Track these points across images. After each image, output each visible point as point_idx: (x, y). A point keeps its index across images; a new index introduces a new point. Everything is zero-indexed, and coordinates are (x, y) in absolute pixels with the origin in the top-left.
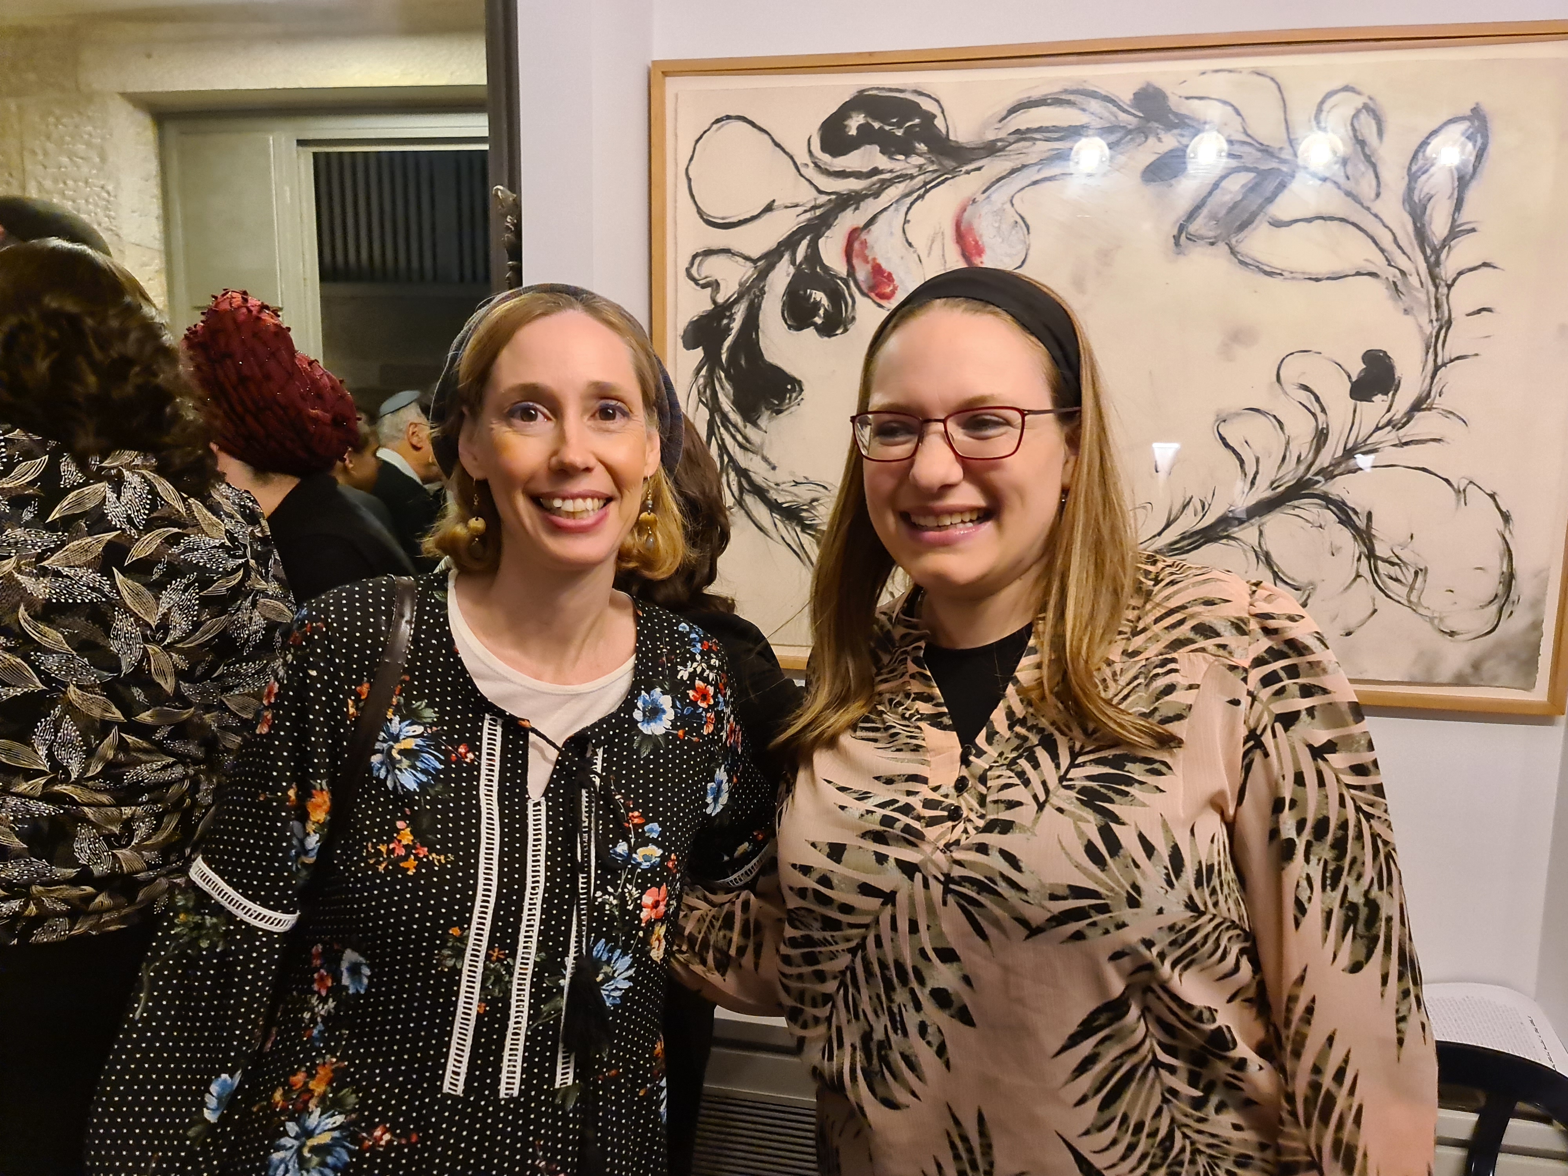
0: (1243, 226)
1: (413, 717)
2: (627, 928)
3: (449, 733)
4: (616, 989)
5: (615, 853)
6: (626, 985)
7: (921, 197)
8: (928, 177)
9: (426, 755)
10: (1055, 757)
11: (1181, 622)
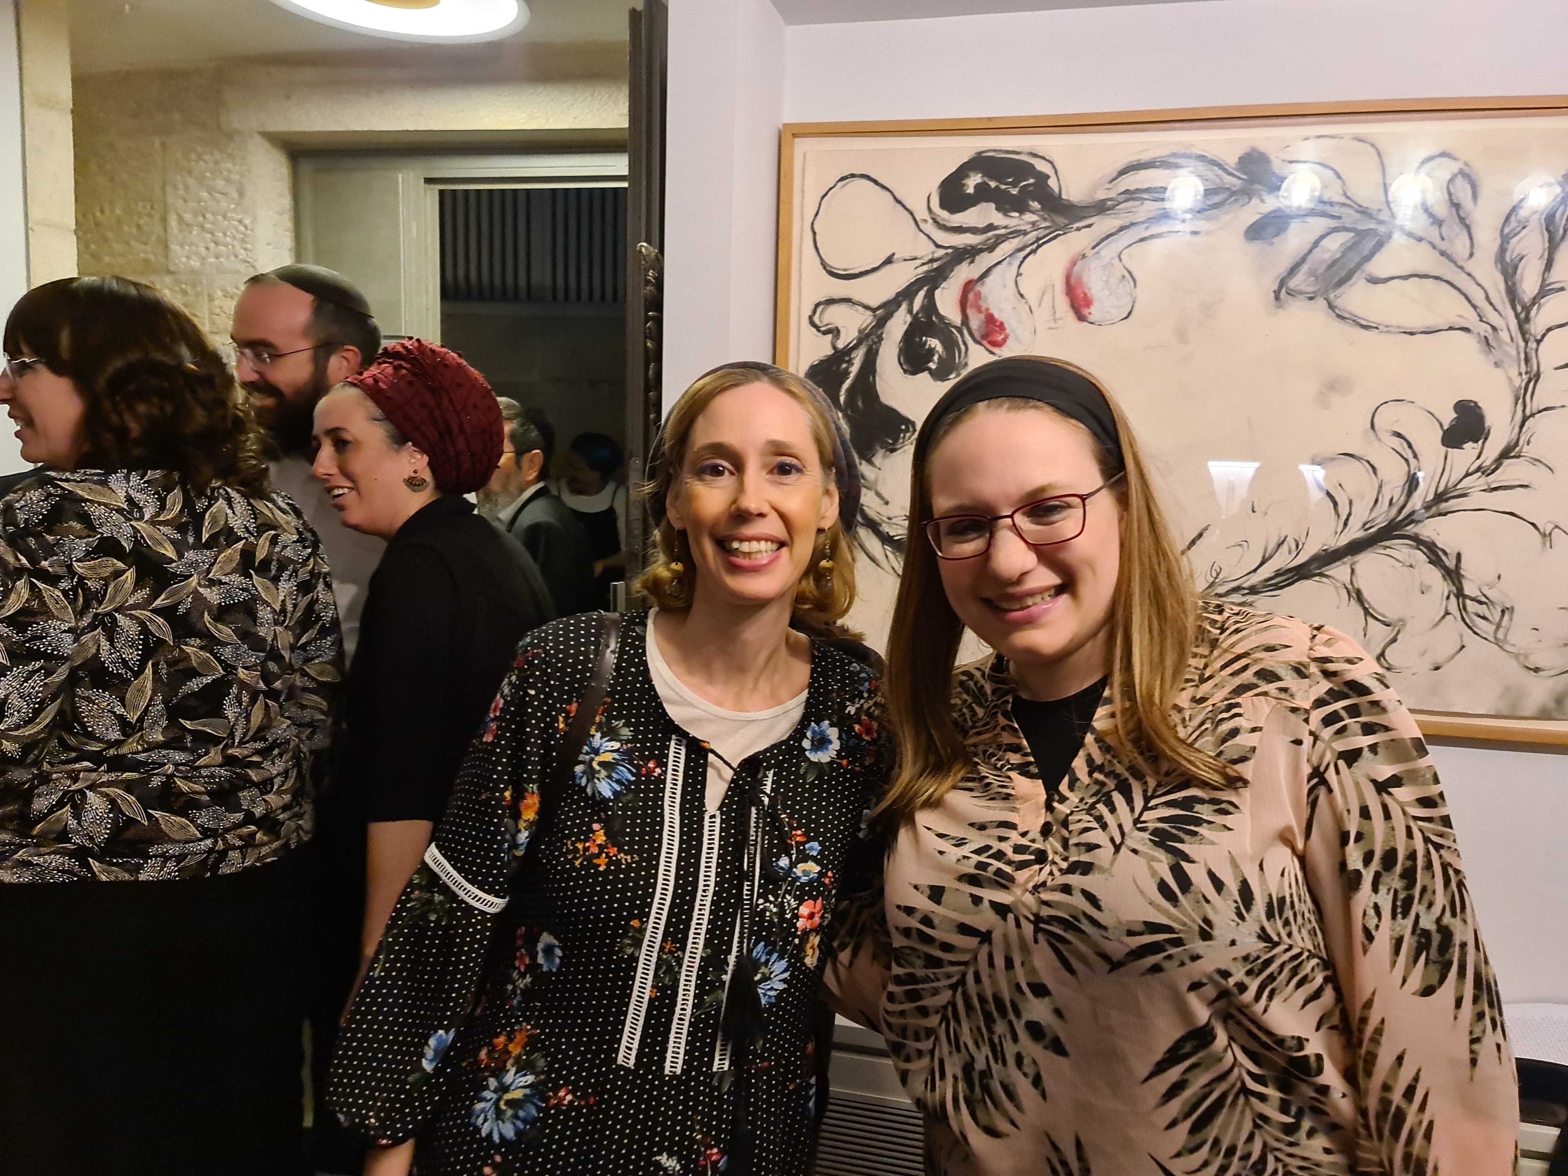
0: (1341, 282)
1: (610, 733)
2: (784, 934)
3: (641, 750)
4: (772, 989)
5: (778, 866)
6: (782, 986)
9: (621, 768)
10: (1130, 801)
11: (1245, 668)
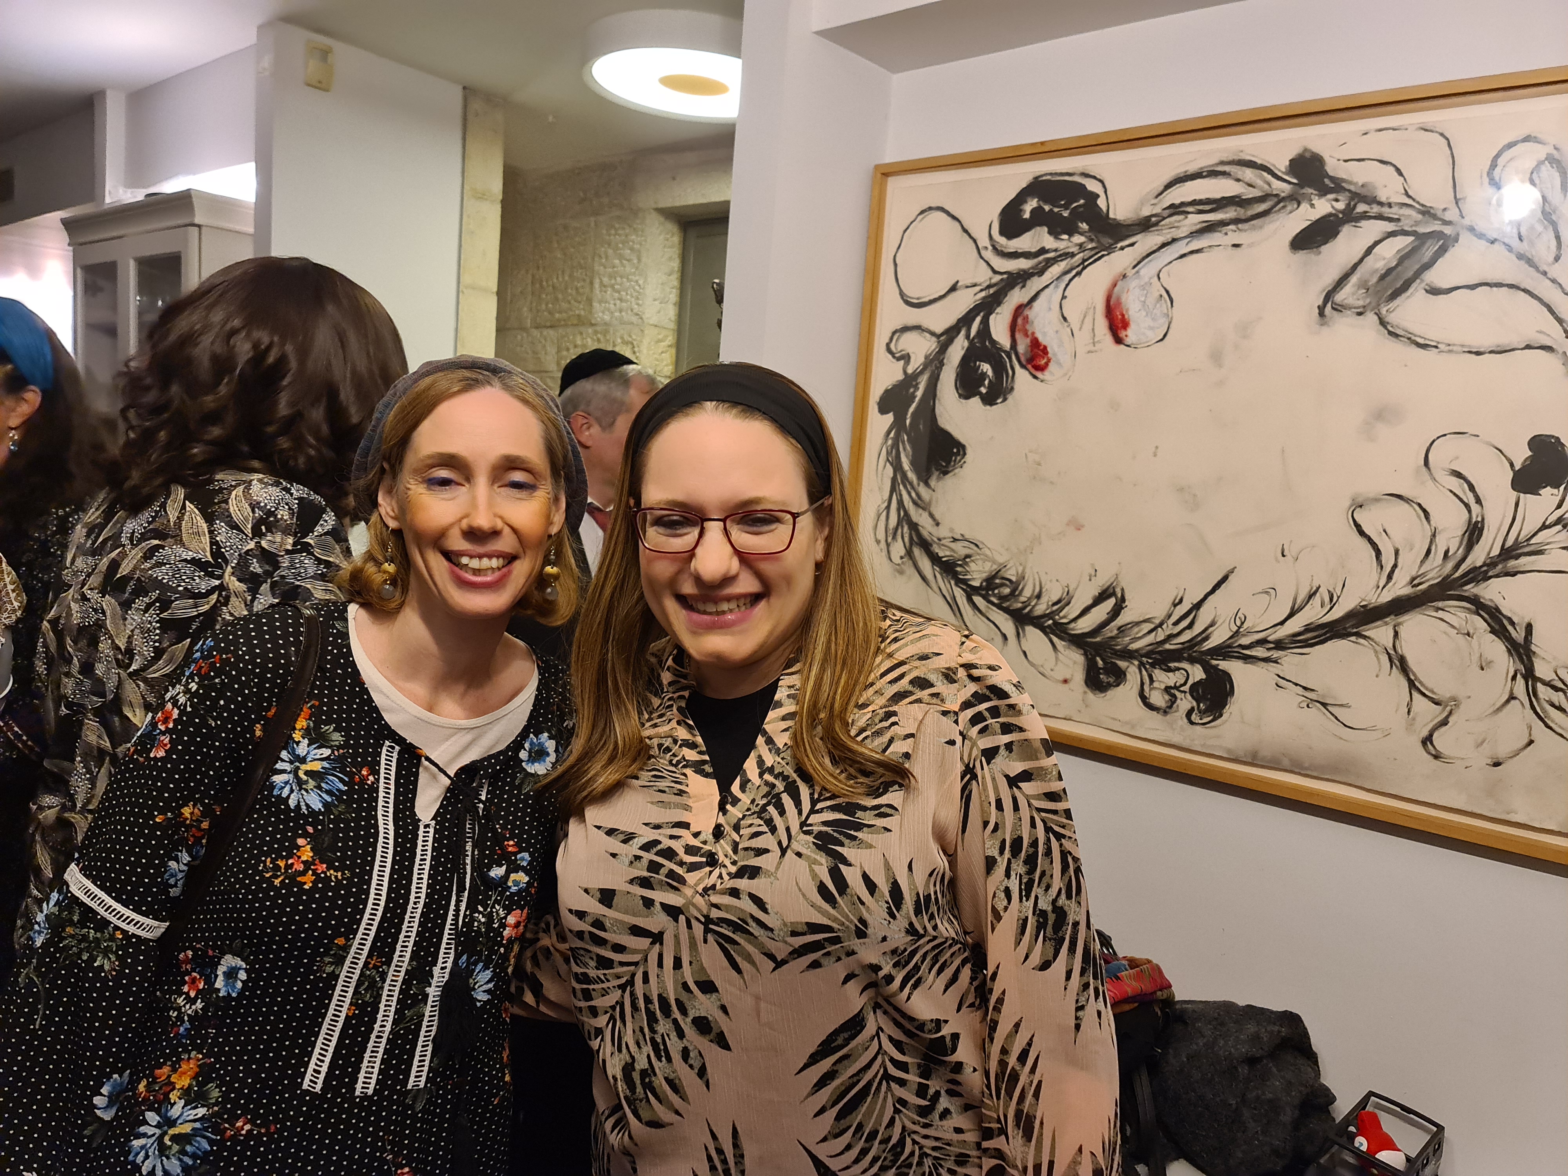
1: (319, 740)
2: (490, 944)
6: (486, 997)
7: (1079, 274)
8: (1087, 254)
10: (798, 803)
11: (902, 676)
